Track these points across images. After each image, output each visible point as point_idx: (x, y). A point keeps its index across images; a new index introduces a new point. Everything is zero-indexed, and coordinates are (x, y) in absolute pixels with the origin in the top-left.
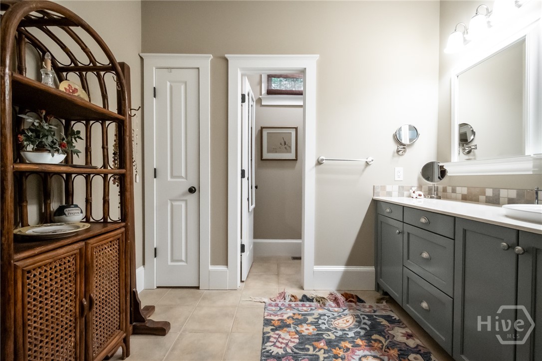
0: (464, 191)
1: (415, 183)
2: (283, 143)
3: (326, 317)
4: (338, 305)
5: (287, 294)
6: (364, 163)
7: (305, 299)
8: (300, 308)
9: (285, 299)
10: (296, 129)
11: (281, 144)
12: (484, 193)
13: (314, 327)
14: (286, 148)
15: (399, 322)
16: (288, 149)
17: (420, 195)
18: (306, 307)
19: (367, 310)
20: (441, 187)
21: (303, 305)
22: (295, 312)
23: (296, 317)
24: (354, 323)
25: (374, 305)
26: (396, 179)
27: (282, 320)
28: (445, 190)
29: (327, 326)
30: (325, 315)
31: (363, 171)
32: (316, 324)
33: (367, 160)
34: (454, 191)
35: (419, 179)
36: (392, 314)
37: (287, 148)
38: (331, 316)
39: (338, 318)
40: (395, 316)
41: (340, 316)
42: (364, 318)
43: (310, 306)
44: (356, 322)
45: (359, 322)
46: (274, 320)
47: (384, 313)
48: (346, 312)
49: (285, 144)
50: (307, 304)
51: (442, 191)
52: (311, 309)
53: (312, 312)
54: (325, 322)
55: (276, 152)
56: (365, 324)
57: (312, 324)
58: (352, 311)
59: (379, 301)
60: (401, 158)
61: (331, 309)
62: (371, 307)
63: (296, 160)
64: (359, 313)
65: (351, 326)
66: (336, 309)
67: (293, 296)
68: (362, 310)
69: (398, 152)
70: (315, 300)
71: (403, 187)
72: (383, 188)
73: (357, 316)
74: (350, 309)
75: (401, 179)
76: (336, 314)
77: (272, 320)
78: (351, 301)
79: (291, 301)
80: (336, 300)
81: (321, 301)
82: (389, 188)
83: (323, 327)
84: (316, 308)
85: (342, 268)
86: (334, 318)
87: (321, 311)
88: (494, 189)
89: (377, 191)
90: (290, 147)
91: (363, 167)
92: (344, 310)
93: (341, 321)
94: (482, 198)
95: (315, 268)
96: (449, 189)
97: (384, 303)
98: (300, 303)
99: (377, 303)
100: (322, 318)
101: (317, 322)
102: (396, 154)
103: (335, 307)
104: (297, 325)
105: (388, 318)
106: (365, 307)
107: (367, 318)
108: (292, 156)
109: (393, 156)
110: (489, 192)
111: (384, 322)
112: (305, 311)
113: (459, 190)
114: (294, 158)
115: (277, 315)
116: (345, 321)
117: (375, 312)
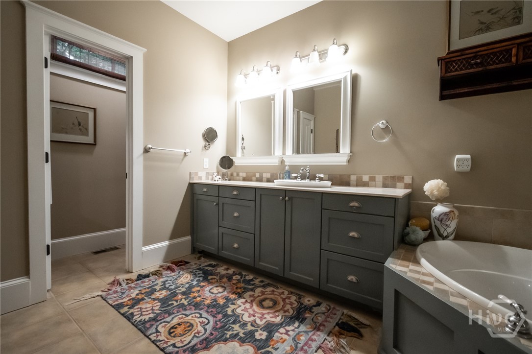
0: (244, 175)
1: (215, 170)
2: (76, 123)
3: (170, 282)
4: (173, 270)
5: (121, 280)
6: (183, 153)
7: (141, 278)
8: (142, 285)
9: (120, 285)
10: (95, 110)
11: (73, 124)
12: (255, 176)
13: (165, 291)
14: (80, 129)
15: (217, 265)
16: (85, 132)
17: (220, 179)
18: (147, 283)
19: (195, 266)
20: (229, 173)
21: (143, 282)
22: (140, 289)
23: (143, 292)
24: (192, 276)
25: (197, 262)
26: (205, 167)
27: (133, 299)
28: (232, 175)
29: (174, 286)
30: (167, 281)
31: (183, 160)
32: (165, 288)
33: (185, 151)
34: (238, 175)
35: (217, 167)
36: (211, 263)
37: (83, 129)
38: (173, 279)
39: (179, 278)
40: (213, 263)
41: (179, 277)
42: (196, 271)
43: (150, 280)
44: (193, 275)
45: (195, 274)
46: (125, 302)
47: (206, 264)
48: (181, 273)
49: (80, 125)
50: (146, 280)
51: (230, 175)
52: (153, 282)
53: (154, 283)
54: (171, 284)
55: (67, 133)
56: (199, 274)
57: (161, 290)
58: (185, 271)
59: (199, 258)
60: (207, 151)
61: (168, 275)
62: (195, 264)
63: (95, 145)
64: (191, 270)
65: (192, 278)
66: (173, 274)
67: (127, 280)
68: (191, 267)
69: (205, 147)
70: (151, 275)
71: (208, 173)
72: (196, 174)
73: (191, 272)
74: (183, 270)
75: (207, 167)
76: (175, 277)
77: (122, 303)
78: (180, 265)
79: (128, 283)
80: (169, 268)
81: (157, 273)
82: (200, 174)
83: (173, 287)
84: (156, 280)
85: (166, 243)
86: (176, 279)
87: (162, 280)
88: (260, 173)
89: (192, 176)
90: (87, 129)
91: (182, 157)
92: (179, 272)
93: (182, 279)
94: (254, 179)
95: (143, 249)
96: (235, 174)
97: (203, 259)
98: (139, 282)
99: (198, 260)
100: (167, 283)
101: (165, 287)
102: (204, 149)
103: (171, 273)
104: (150, 295)
105: (210, 265)
106: (192, 265)
107: (198, 270)
108: (89, 139)
109: (203, 150)
110: (258, 175)
111: (210, 268)
112: (148, 285)
113: (241, 174)
114: (92, 142)
115: (124, 297)
116: (185, 278)
117: (200, 265)
